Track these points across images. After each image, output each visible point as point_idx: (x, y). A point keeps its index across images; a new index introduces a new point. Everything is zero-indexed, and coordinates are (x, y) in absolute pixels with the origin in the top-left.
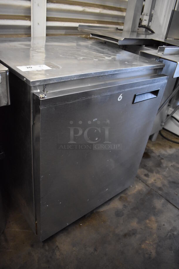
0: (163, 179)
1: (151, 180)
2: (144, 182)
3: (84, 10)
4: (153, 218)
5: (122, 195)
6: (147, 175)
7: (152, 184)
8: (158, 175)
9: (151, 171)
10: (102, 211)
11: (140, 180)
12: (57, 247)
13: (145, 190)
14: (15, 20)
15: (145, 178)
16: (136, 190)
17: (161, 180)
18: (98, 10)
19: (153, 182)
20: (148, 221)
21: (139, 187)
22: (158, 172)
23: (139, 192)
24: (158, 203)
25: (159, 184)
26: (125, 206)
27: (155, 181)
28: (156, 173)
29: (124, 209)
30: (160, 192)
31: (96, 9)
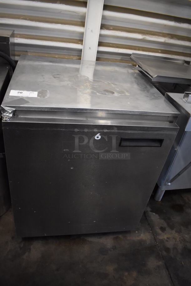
0: (180, 241)
1: (164, 236)
2: (155, 234)
3: (144, 38)
4: (135, 274)
5: (120, 236)
6: (163, 229)
7: (162, 241)
8: (176, 235)
9: (172, 227)
10: (89, 241)
11: (151, 230)
12: (30, 249)
13: (148, 242)
14: (67, 43)
15: (159, 231)
16: (138, 238)
17: (176, 241)
18: (162, 40)
19: (165, 239)
20: (126, 274)
21: (144, 236)
22: (179, 232)
23: (141, 242)
24: (152, 263)
25: (170, 245)
26: (114, 248)
27: (168, 240)
28: (176, 232)
29: (111, 249)
30: (165, 253)
31: (160, 37)
